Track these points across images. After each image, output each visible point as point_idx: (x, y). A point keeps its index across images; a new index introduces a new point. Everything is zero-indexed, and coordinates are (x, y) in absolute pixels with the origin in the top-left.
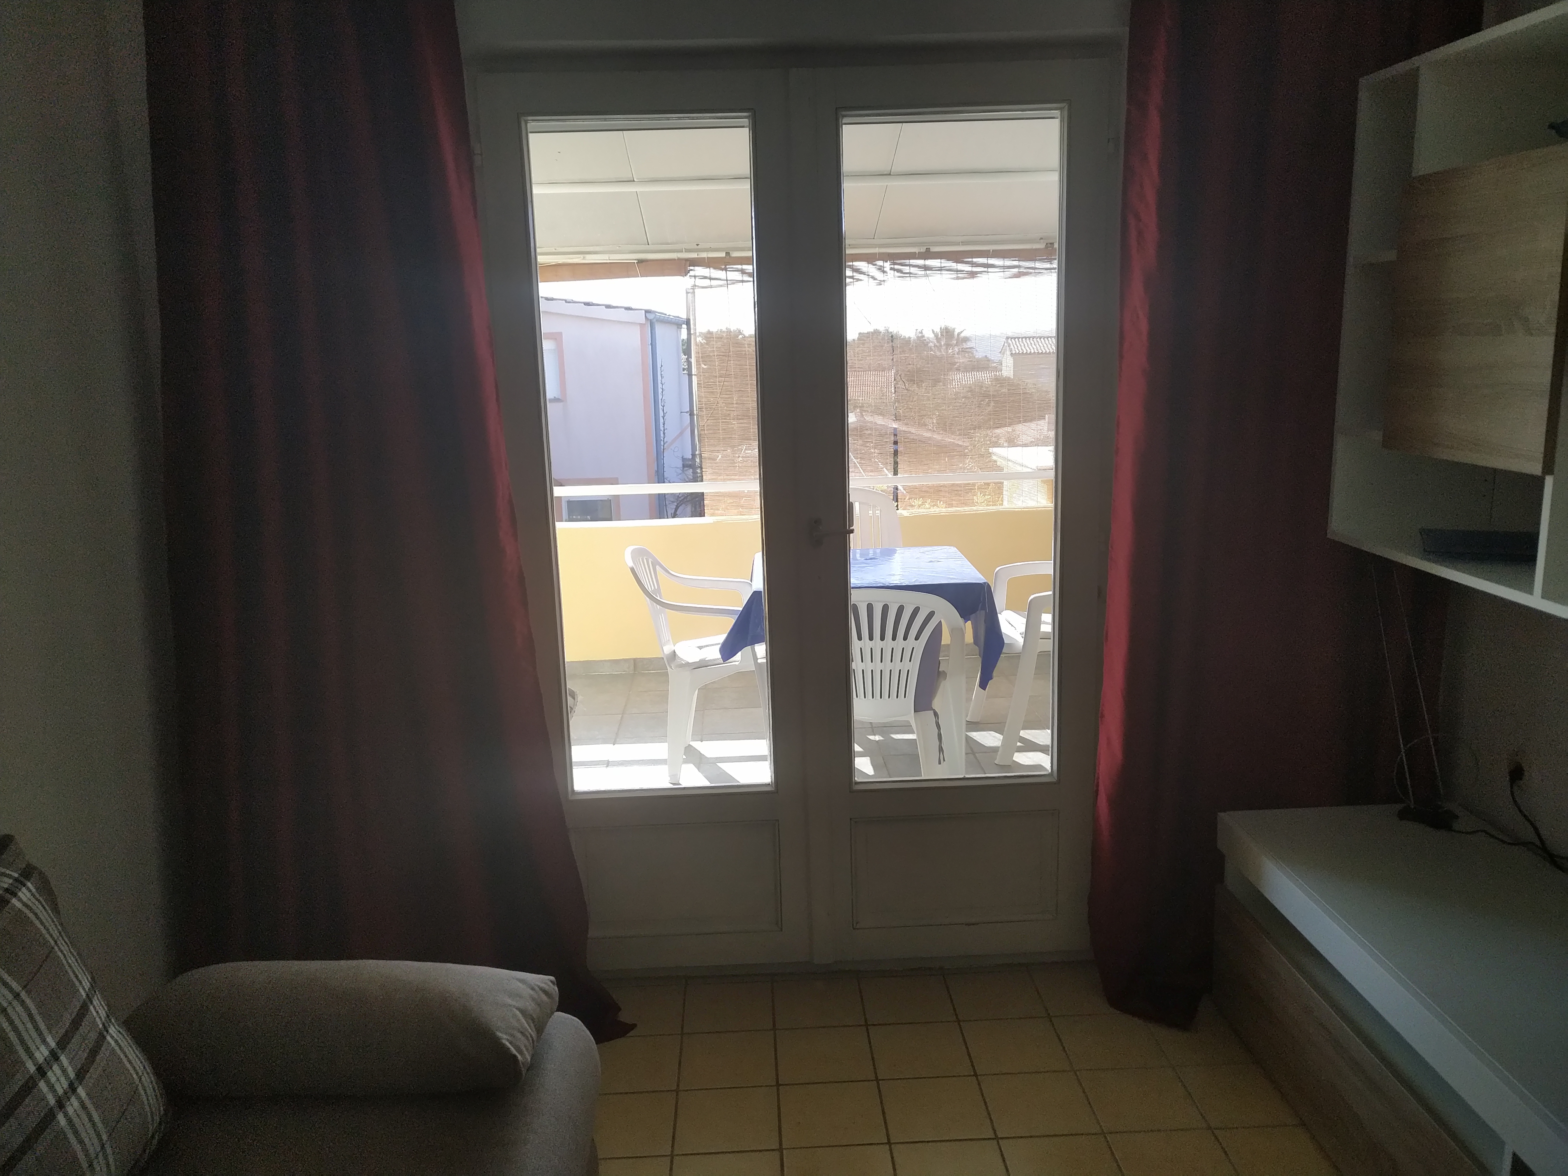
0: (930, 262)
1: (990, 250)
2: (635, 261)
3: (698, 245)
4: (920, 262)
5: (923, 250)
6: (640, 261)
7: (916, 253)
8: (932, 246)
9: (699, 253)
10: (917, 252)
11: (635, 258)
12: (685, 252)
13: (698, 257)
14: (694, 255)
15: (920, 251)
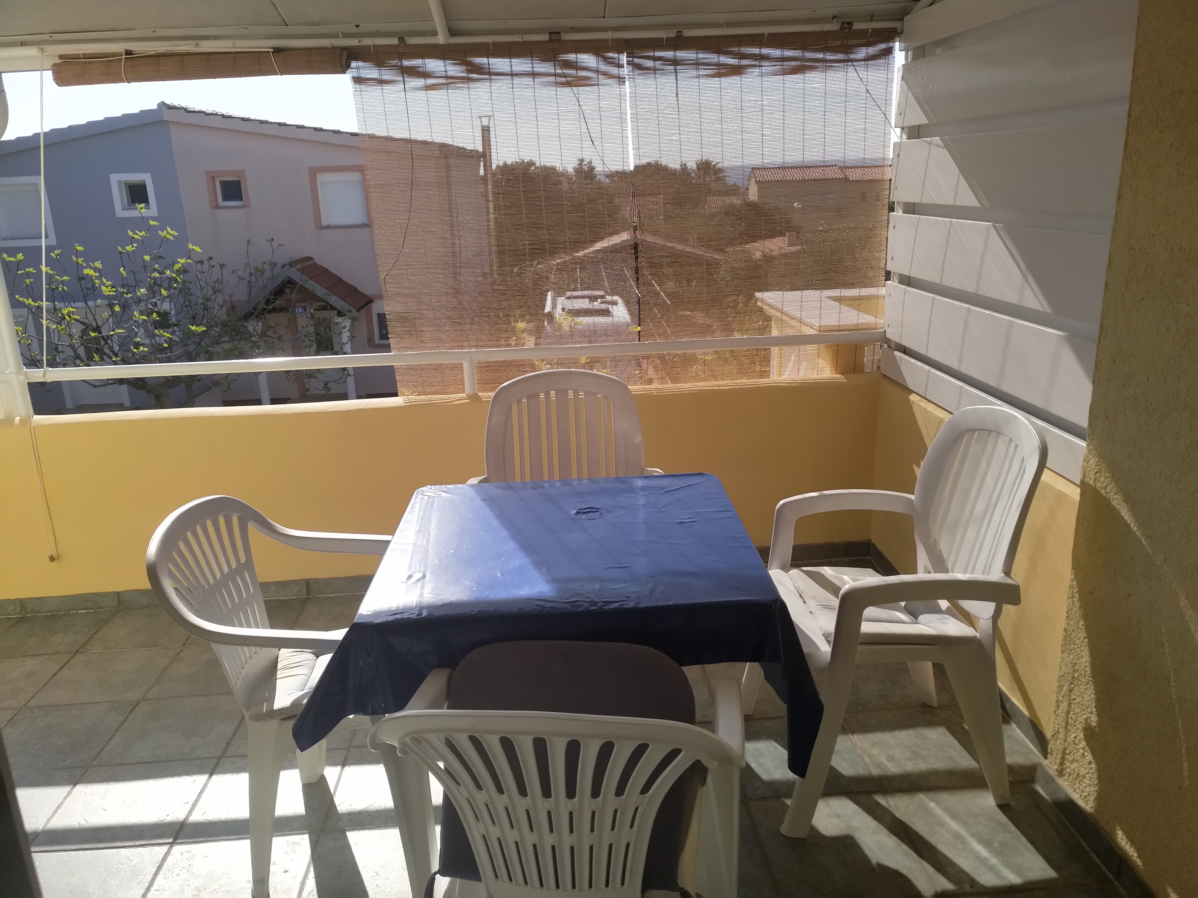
0: (681, 54)
1: (765, 34)
2: (270, 50)
3: (357, 26)
4: (669, 54)
5: (672, 34)
6: (278, 51)
7: (663, 38)
8: (683, 28)
9: (361, 39)
10: (665, 38)
11: (270, 46)
12: (342, 37)
13: (360, 44)
14: (353, 42)
15: (668, 36)
